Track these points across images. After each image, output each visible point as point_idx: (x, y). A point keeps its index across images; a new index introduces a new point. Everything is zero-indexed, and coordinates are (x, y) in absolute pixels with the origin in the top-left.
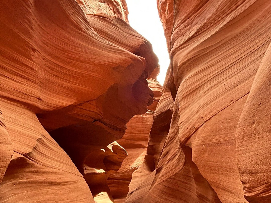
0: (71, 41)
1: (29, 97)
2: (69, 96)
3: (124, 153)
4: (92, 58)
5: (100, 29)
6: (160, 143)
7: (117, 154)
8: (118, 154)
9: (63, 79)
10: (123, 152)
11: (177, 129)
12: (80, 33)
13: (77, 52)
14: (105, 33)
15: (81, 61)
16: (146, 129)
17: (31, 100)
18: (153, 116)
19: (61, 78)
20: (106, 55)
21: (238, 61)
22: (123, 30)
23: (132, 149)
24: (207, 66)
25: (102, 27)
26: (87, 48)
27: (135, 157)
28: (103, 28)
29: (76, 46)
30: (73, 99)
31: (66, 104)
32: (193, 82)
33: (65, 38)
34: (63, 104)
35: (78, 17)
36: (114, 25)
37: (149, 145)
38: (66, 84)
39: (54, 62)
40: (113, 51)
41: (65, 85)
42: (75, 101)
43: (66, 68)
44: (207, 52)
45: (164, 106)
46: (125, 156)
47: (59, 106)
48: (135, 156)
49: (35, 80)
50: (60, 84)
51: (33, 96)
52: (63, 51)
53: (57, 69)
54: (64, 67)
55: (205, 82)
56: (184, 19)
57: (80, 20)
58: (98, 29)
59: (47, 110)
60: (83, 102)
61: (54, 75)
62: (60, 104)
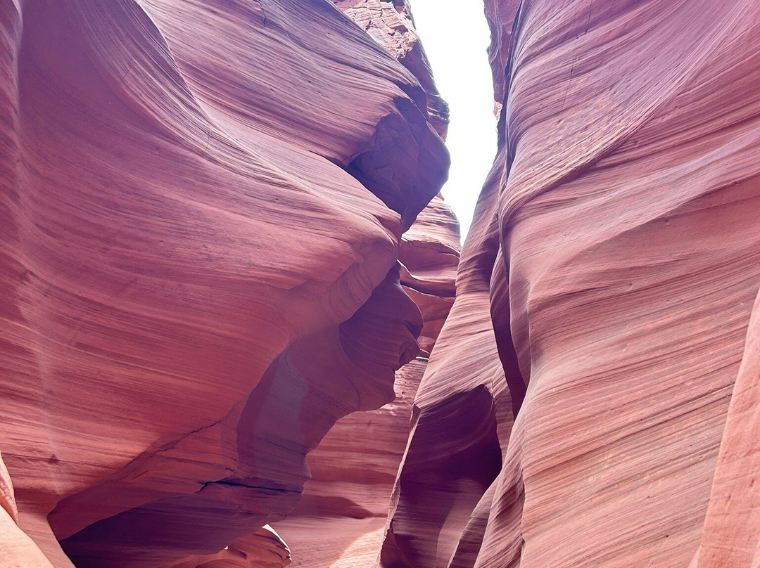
0: (128, 193)
1: (28, 466)
2: (131, 420)
3: (274, 553)
4: (209, 259)
5: (213, 64)
6: (441, 527)
7: (244, 555)
8: (248, 554)
9: (110, 354)
10: (273, 546)
11: (512, 552)
12: (158, 148)
13: (152, 237)
14: (232, 82)
15: (168, 273)
16: (371, 428)
17: (35, 473)
18: (415, 407)
19: (101, 351)
20: (259, 237)
21: (701, 402)
22: (304, 40)
23: (306, 521)
24: (622, 364)
25: (220, 51)
26: (187, 210)
27: (320, 559)
28: (225, 54)
29: (145, 212)
30: (145, 428)
31: (126, 456)
32: (572, 419)
33: (107, 185)
34: (114, 457)
35: (147, 76)
36: (266, 22)
37: (395, 532)
38: (119, 374)
39: (76, 292)
40: (283, 213)
41: (117, 379)
42: (153, 437)
43: (118, 310)
44: (631, 289)
45: (462, 365)
46: (280, 561)
47: (104, 467)
48: (317, 554)
49: (32, 390)
50: (99, 377)
51: (39, 455)
52: (104, 240)
53: (87, 317)
54: (108, 307)
55: (604, 442)
56: (569, 25)
57: (154, 84)
58: (207, 69)
59: (71, 491)
60: (179, 437)
61: (79, 345)
62: (107, 459)
